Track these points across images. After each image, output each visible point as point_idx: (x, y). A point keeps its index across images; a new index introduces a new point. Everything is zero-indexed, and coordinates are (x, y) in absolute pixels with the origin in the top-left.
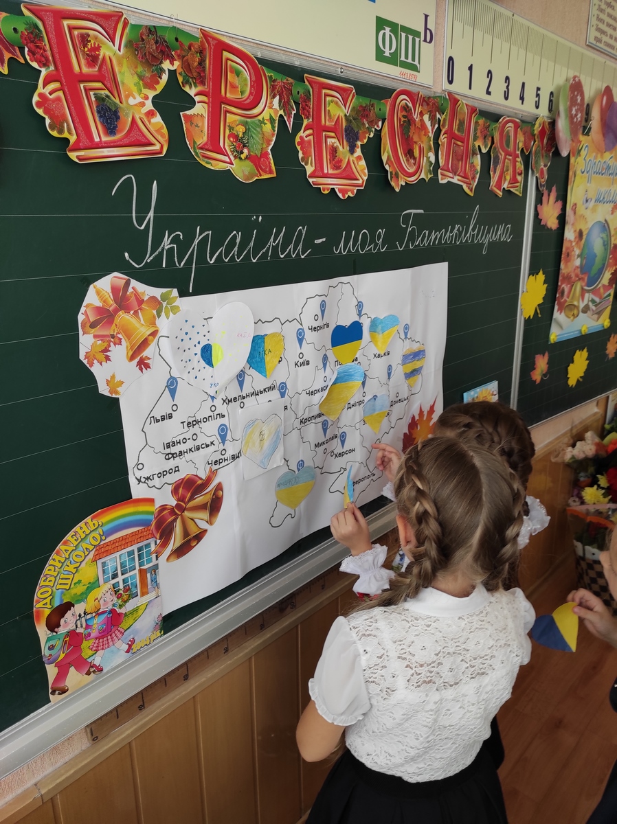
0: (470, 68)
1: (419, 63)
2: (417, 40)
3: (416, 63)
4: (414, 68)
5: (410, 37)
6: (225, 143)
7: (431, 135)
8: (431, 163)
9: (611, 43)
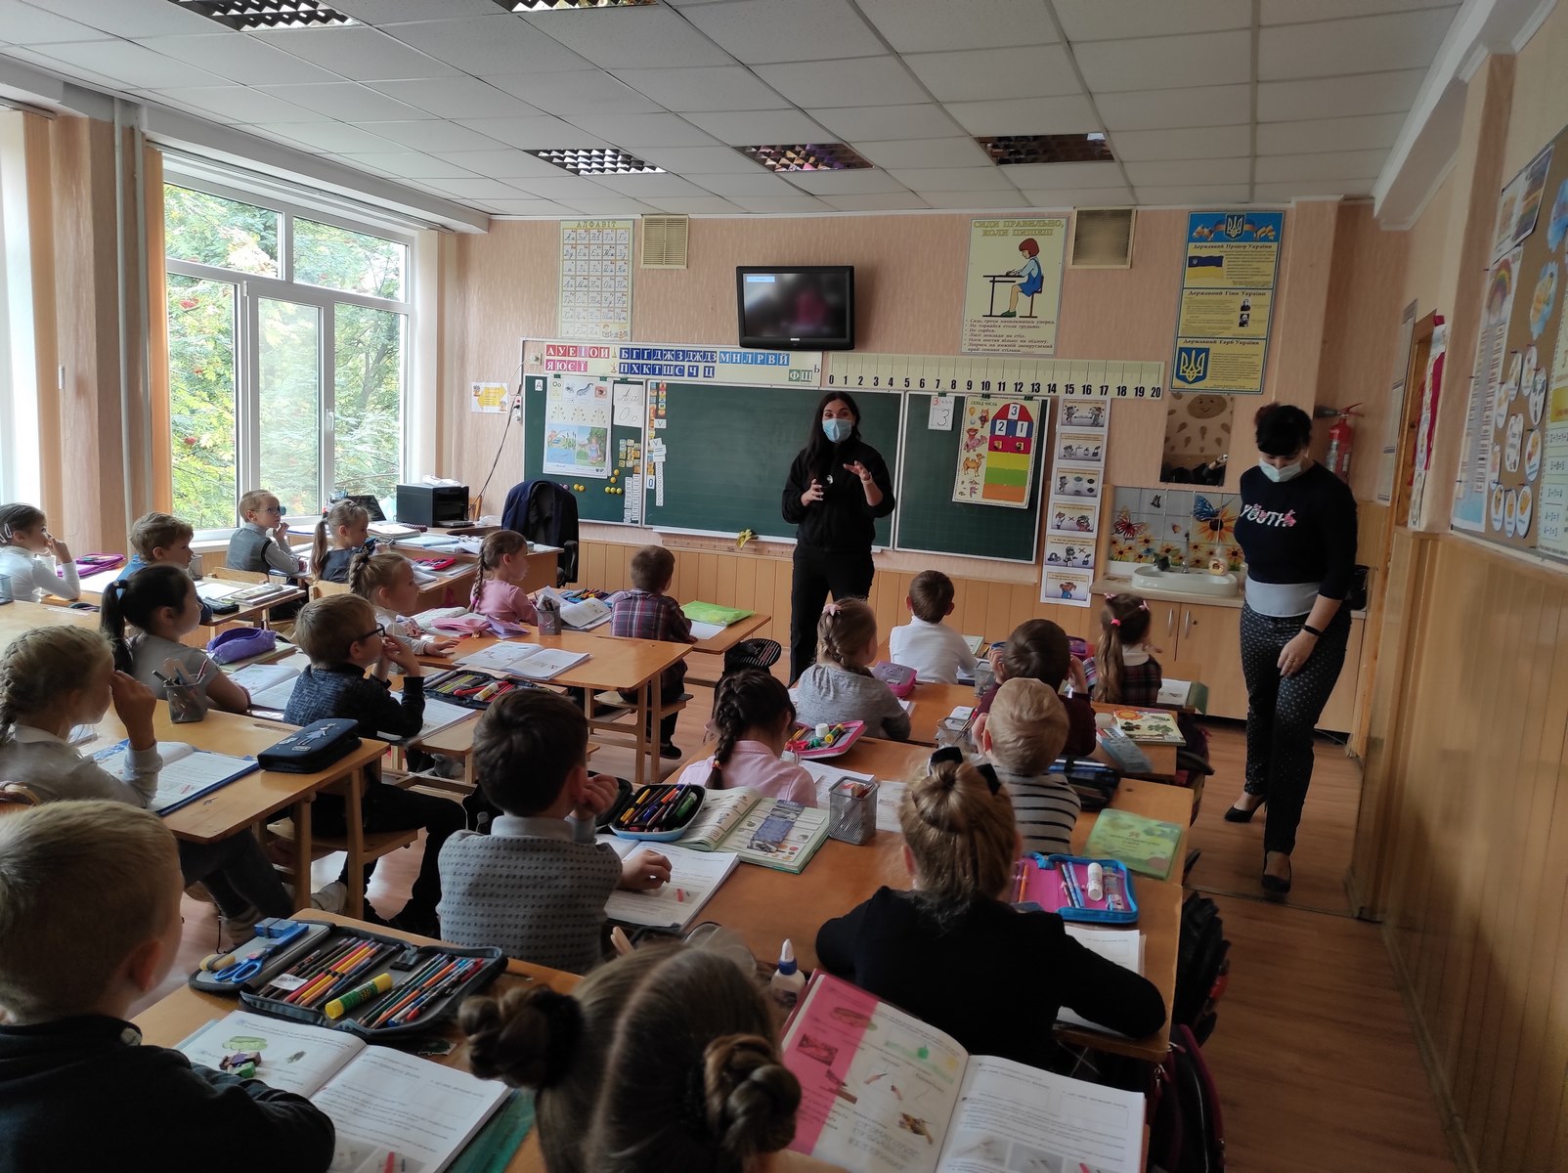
0: (846, 377)
1: (812, 379)
2: (810, 373)
4: (810, 381)
5: (807, 373)
9: (993, 348)
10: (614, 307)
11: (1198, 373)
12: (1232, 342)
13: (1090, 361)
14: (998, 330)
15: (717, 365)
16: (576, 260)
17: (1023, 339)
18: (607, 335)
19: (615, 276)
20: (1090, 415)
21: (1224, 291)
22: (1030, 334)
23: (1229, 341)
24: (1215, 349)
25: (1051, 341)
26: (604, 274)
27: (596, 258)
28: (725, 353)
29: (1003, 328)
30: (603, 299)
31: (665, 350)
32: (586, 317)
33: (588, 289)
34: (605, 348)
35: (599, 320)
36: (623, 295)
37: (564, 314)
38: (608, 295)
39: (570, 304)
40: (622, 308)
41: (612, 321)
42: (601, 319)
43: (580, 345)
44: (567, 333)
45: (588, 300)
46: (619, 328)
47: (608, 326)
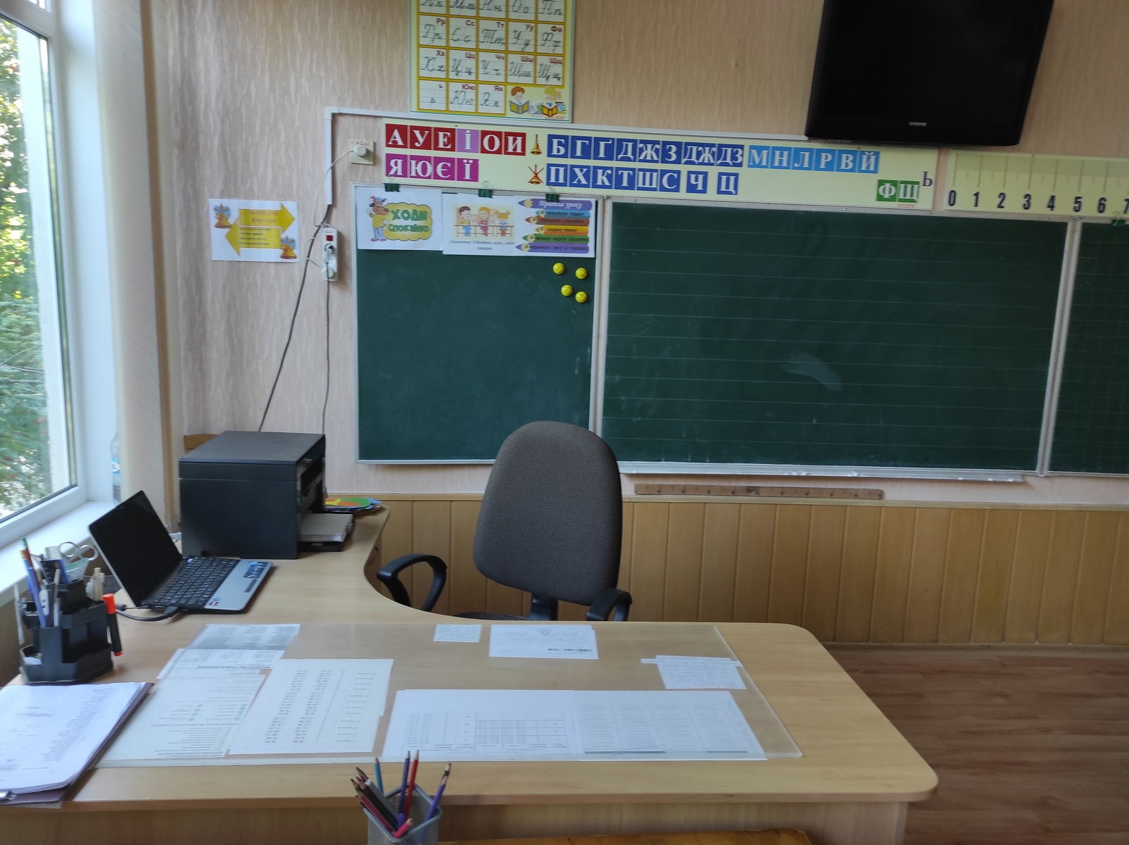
0: (977, 195)
1: (918, 197)
2: (916, 186)
3: (914, 198)
4: (913, 201)
10: (536, 54)
15: (744, 172)
18: (521, 109)
28: (759, 149)
30: (511, 35)
31: (642, 142)
32: (473, 70)
33: (478, 13)
34: (515, 135)
35: (501, 79)
36: (554, 29)
37: (423, 62)
38: (521, 27)
39: (437, 42)
40: (554, 55)
41: (530, 80)
42: (506, 75)
43: (461, 127)
44: (433, 101)
45: (477, 36)
46: (546, 95)
47: (523, 91)
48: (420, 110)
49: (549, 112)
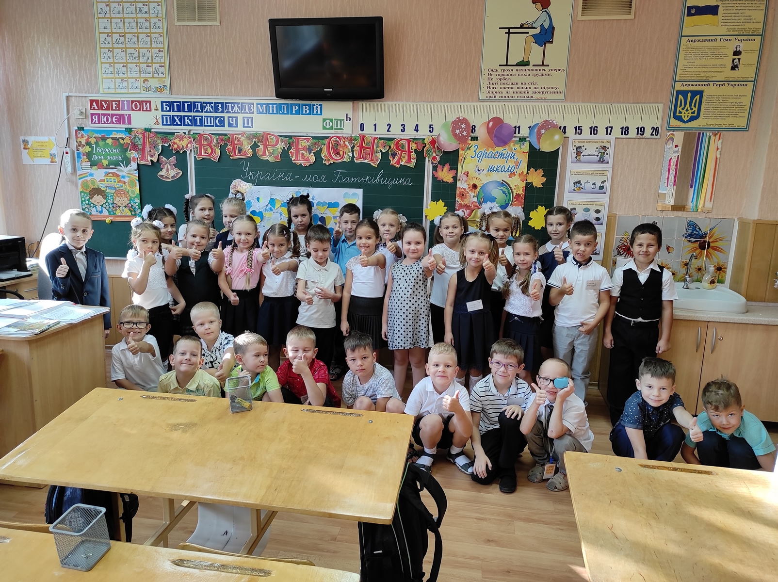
1: (344, 127)
2: (342, 121)
3: (342, 127)
4: (342, 129)
5: (339, 121)
6: (267, 153)
7: (350, 148)
8: (350, 156)
9: (509, 95)
10: (152, 63)
11: (693, 113)
12: (723, 85)
13: (596, 104)
14: (513, 79)
15: (255, 116)
16: (111, 18)
17: (535, 86)
18: (147, 89)
19: (151, 33)
20: (597, 153)
21: (718, 38)
22: (542, 82)
23: (721, 83)
24: (708, 91)
25: (562, 88)
26: (140, 31)
27: (131, 15)
28: (261, 105)
29: (518, 77)
30: (141, 55)
31: (204, 103)
32: (126, 73)
33: (125, 46)
34: (146, 102)
35: (138, 76)
36: (160, 51)
37: (104, 70)
38: (145, 51)
39: (109, 61)
40: (160, 63)
41: (150, 76)
42: (140, 74)
43: (122, 99)
44: (109, 88)
45: (126, 57)
46: (158, 83)
47: (148, 81)
48: (104, 93)
49: (160, 90)
